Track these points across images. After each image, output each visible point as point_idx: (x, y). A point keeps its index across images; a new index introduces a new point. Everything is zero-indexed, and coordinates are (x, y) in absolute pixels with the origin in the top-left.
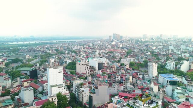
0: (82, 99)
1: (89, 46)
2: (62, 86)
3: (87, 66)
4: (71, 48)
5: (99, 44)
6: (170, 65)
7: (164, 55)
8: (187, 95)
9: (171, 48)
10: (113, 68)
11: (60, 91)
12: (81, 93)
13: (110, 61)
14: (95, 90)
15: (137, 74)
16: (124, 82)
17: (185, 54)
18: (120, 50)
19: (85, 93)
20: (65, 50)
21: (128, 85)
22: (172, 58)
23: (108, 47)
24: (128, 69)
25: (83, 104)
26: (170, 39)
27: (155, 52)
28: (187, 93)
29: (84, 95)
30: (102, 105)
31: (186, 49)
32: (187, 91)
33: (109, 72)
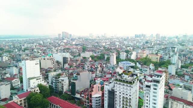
0: (62, 89)
1: (40, 44)
2: (39, 78)
3: (53, 60)
4: (18, 46)
5: (50, 42)
6: (123, 56)
7: (114, 49)
8: (144, 74)
9: (117, 43)
10: (78, 61)
11: (38, 83)
12: (60, 82)
13: (72, 56)
14: (77, 77)
15: (101, 64)
16: (94, 70)
17: (129, 48)
18: (75, 47)
19: (65, 82)
20: (10, 48)
21: (98, 73)
22: (121, 51)
23: (61, 44)
24: (91, 61)
25: (63, 92)
26: (113, 37)
27: (106, 47)
28: (143, 73)
29: (64, 84)
30: (85, 89)
31: (128, 44)
32: (143, 71)
33: (75, 65)
